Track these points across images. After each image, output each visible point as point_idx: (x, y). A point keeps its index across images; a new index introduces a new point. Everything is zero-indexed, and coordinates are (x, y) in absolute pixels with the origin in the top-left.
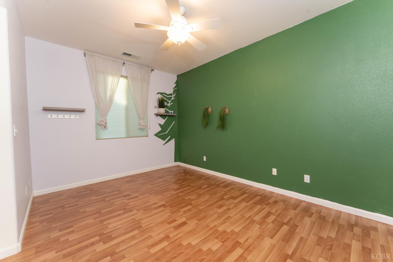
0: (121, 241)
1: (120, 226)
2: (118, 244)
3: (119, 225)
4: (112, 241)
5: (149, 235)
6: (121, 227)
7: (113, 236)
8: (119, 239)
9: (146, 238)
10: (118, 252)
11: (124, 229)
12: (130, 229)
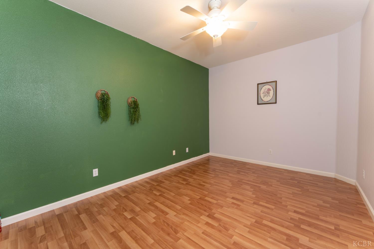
0: (283, 227)
1: (270, 239)
2: (287, 228)
3: (269, 242)
4: (289, 234)
5: (261, 213)
6: (270, 237)
7: (285, 237)
8: (283, 231)
9: (265, 213)
10: (292, 224)
11: (270, 233)
12: (266, 229)
